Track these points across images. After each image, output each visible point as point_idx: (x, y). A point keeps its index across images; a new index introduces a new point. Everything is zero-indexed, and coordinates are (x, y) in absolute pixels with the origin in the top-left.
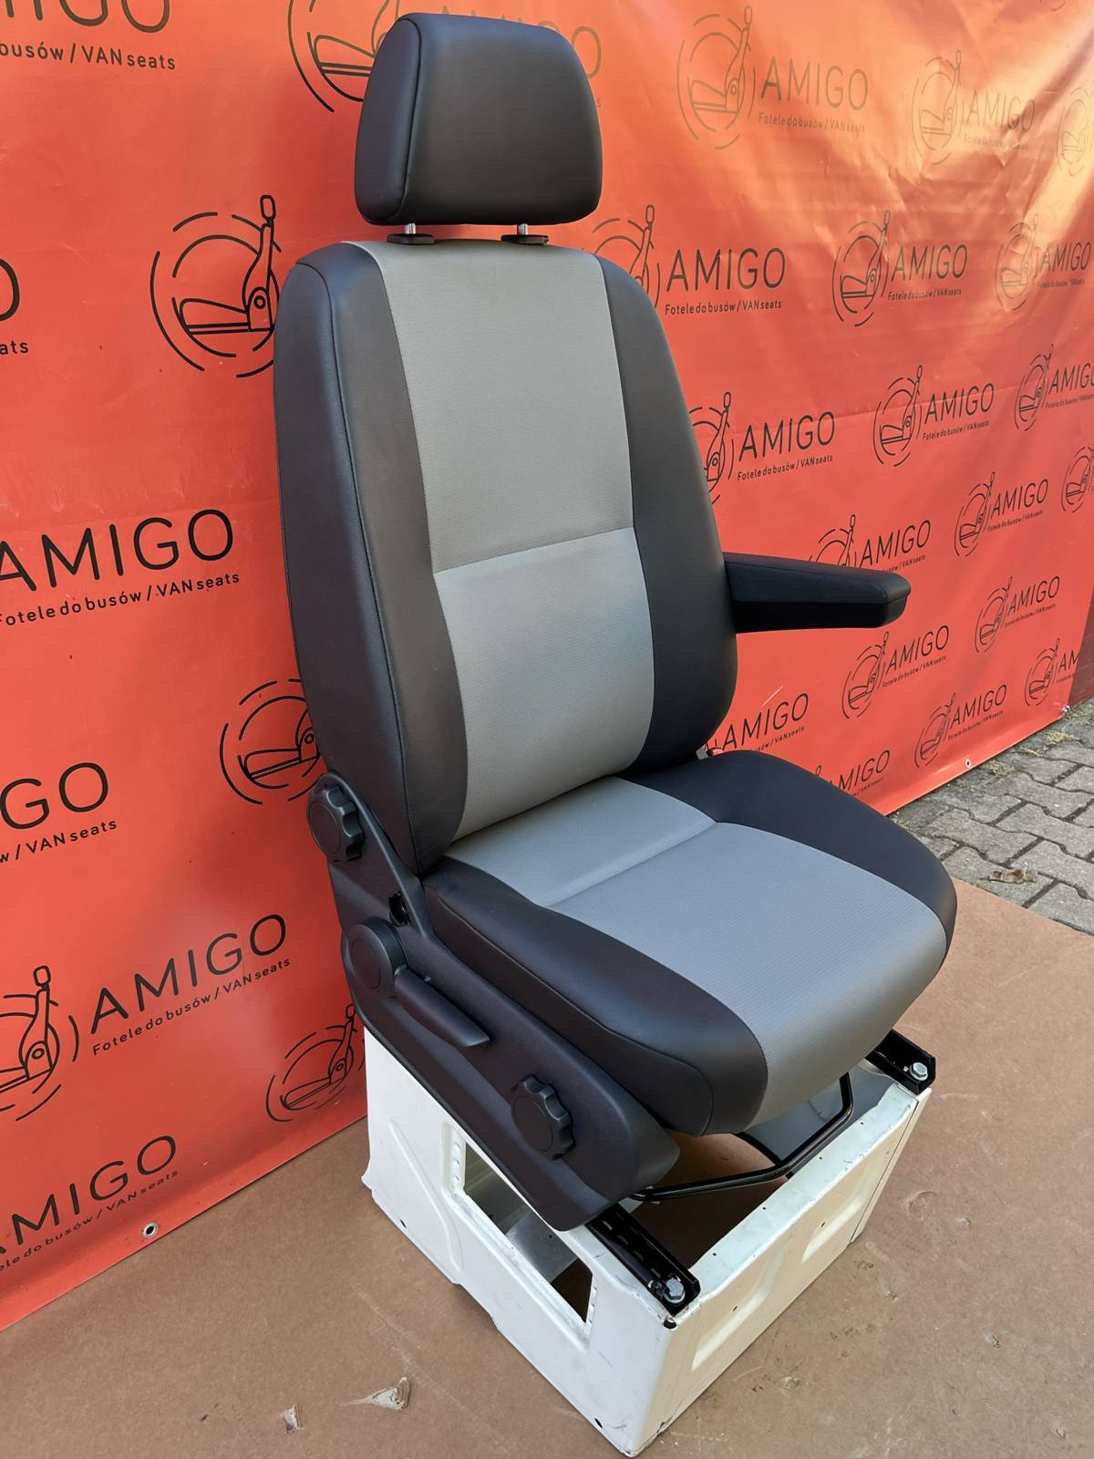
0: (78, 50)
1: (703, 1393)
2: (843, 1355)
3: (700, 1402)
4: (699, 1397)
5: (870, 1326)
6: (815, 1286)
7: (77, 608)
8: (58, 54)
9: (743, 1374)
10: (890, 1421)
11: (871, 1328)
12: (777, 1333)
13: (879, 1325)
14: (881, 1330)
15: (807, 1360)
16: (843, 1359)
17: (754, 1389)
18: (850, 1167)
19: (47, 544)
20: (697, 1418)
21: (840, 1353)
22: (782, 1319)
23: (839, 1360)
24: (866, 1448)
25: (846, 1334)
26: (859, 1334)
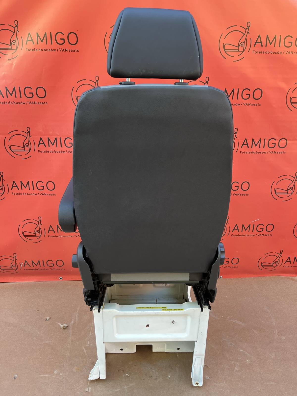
0: (59, 49)
7: (53, 152)
8: (55, 50)
19: (49, 139)
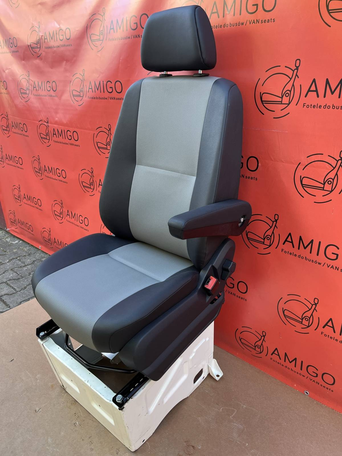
1: (76, 401)
2: (83, 439)
3: (74, 400)
4: (75, 400)
5: (93, 449)
6: (110, 434)
9: (81, 411)
10: (58, 450)
11: (92, 450)
12: (93, 421)
13: (93, 452)
14: (91, 453)
15: (82, 429)
16: (82, 439)
17: (75, 413)
18: (86, 382)
20: (69, 399)
21: (84, 439)
22: (98, 422)
23: (81, 438)
24: (50, 442)
25: (90, 441)
26: (90, 445)
